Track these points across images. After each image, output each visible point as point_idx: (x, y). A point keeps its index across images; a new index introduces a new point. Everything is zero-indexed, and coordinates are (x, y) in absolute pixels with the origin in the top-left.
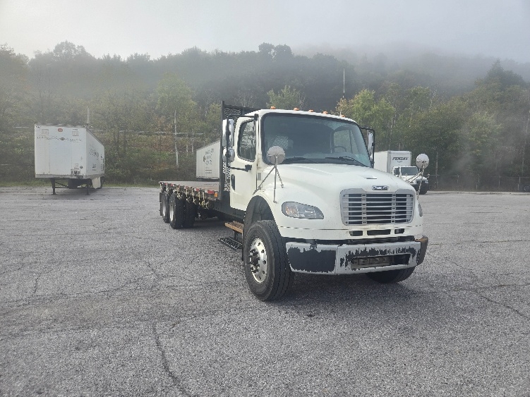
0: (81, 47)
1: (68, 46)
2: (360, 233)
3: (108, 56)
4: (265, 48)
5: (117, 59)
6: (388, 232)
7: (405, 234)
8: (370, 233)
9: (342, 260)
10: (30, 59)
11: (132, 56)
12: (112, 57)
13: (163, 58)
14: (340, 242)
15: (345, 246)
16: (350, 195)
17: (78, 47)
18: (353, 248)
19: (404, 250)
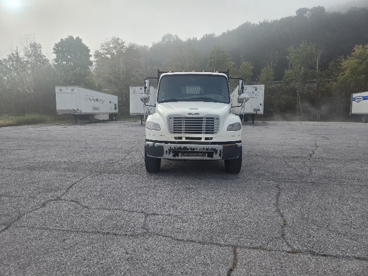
0: (176, 35)
1: (169, 36)
2: (181, 138)
3: (190, 39)
4: (301, 12)
5: (195, 40)
6: (200, 139)
7: (213, 141)
8: (187, 138)
9: (167, 151)
10: (150, 47)
11: (204, 36)
12: (192, 39)
13: (224, 33)
14: (166, 142)
15: (169, 144)
16: (174, 118)
17: (175, 36)
18: (173, 145)
19: (207, 149)
